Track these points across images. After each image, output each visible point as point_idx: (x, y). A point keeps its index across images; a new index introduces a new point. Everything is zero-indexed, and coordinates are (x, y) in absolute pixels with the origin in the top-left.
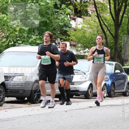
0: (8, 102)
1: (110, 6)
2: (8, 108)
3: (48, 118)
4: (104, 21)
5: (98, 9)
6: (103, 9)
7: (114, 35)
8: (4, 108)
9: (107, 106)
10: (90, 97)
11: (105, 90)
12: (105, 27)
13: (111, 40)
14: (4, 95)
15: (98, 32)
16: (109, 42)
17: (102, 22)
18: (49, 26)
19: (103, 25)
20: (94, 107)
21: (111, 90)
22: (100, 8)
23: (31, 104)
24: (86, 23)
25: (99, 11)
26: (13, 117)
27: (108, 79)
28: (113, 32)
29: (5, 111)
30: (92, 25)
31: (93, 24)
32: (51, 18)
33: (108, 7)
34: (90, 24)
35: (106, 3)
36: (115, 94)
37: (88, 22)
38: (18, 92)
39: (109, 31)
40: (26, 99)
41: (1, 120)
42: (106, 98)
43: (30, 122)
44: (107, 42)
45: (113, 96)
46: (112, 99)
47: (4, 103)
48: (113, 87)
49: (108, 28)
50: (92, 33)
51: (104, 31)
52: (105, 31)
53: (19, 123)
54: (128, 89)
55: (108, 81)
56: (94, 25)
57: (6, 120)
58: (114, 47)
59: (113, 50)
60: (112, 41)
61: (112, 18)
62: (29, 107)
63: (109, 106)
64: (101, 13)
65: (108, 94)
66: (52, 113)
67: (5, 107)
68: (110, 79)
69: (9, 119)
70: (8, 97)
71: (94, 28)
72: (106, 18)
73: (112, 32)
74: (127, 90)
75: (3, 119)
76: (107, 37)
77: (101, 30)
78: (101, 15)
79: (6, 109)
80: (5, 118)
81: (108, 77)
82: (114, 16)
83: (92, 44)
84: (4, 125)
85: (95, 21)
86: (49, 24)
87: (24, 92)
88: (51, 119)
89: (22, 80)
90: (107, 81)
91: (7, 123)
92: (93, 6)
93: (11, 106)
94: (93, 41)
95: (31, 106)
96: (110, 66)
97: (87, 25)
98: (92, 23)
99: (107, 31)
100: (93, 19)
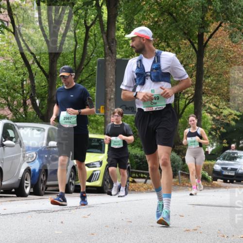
5: (15, 19)
7: (47, 71)
9: (31, 213)
11: (26, 180)
12: (30, 55)
15: (15, 65)
16: (36, 84)
20: (5, 215)
21: (40, 180)
28: (46, 67)
30: (4, 50)
31: (5, 48)
36: (46, 188)
39: (38, 63)
42: (29, 196)
44: (32, 85)
45: (43, 192)
46: (41, 199)
48: (44, 175)
49: (35, 57)
50: (4, 66)
51: (28, 62)
52: (30, 62)
54: (73, 179)
56: (8, 51)
58: (47, 95)
59: (46, 101)
60: (43, 84)
63: (33, 212)
65: (32, 189)
71: (9, 55)
73: (43, 66)
74: (71, 181)
76: (34, 74)
77: (22, 60)
83: (4, 88)
85: (9, 41)
92: (6, 12)
94: (4, 81)
98: (5, 46)
99: (33, 63)
100: (6, 37)
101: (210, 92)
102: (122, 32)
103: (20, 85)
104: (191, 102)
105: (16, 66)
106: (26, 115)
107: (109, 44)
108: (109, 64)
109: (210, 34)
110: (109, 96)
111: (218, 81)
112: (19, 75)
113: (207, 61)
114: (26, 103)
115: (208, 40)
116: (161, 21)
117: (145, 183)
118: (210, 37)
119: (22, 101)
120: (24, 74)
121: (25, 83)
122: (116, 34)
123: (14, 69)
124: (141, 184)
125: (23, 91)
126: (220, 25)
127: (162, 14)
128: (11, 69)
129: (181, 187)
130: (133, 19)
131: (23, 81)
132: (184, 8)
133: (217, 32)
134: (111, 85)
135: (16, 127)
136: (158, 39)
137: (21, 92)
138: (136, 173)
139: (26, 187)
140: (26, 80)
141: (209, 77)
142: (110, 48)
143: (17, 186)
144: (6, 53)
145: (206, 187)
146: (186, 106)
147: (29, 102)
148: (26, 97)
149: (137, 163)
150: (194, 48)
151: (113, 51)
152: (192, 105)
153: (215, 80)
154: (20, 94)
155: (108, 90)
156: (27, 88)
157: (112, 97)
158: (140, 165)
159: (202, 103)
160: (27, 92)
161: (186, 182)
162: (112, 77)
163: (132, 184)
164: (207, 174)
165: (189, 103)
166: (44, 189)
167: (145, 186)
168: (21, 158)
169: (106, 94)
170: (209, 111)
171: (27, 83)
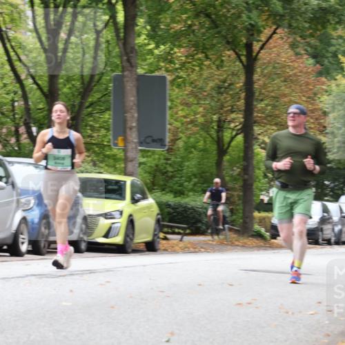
1: (33, 11)
4: (19, 51)
6: (15, 19)
7: (46, 90)
9: (29, 278)
11: (22, 234)
12: (23, 67)
13: (39, 103)
15: (2, 81)
16: (32, 106)
17: (12, 54)
19: (16, 60)
21: (41, 235)
22: (6, 17)
25: (5, 24)
27: (32, 208)
28: (43, 83)
35: (23, 3)
36: (49, 245)
39: (33, 78)
42: (26, 255)
44: (27, 108)
45: (44, 251)
46: (42, 259)
48: (45, 228)
51: (20, 77)
52: (23, 77)
54: (84, 234)
55: (33, 211)
60: (41, 106)
63: (33, 277)
64: (10, 29)
65: (30, 246)
68: (37, 206)
73: (40, 82)
74: (81, 236)
76: (28, 93)
77: (11, 74)
78: (11, 33)
81: (30, 200)
90: (30, 210)
96: (38, 170)
99: (27, 78)
101: (265, 121)
102: (145, 39)
103: (10, 107)
104: (239, 134)
105: (4, 82)
106: (19, 148)
107: (127, 54)
108: (127, 81)
109: (261, 43)
110: (129, 124)
111: (274, 107)
112: (7, 94)
113: (259, 80)
114: (18, 131)
115: (259, 52)
116: (195, 25)
117: (181, 240)
118: (262, 48)
119: (13, 129)
120: (15, 93)
121: (16, 104)
122: (137, 42)
123: (2, 85)
124: (175, 242)
125: (14, 115)
126: (274, 33)
127: (197, 15)
129: (229, 247)
130: (159, 22)
131: (13, 101)
132: (226, 8)
133: (271, 41)
134: (131, 109)
135: (6, 163)
136: (193, 49)
137: (11, 117)
138: (168, 227)
139: (23, 243)
140: (17, 101)
141: (262, 100)
142: (128, 61)
143: (10, 241)
145: (263, 247)
146: (233, 138)
147: (22, 130)
148: (18, 124)
149: (169, 213)
150: (241, 61)
151: (133, 64)
152: (240, 138)
153: (270, 105)
154: (11, 119)
155: (128, 115)
156: (20, 112)
157: (134, 124)
158: (175, 216)
159: (253, 135)
160: (20, 116)
161: (236, 241)
162: (132, 99)
163: (164, 242)
164: (263, 230)
165: (237, 134)
166: (47, 245)
167: (181, 245)
168: (14, 205)
169: (125, 121)
170: (263, 146)
171: (19, 104)
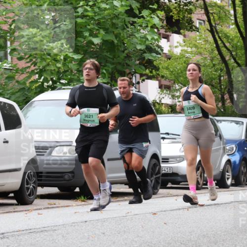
0: (43, 197)
1: (235, 11)
2: (42, 207)
3: (120, 226)
4: (225, 40)
5: (212, 18)
6: (222, 17)
8: (35, 208)
9: (233, 203)
10: (200, 186)
11: (228, 172)
12: (227, 51)
14: (34, 183)
15: (212, 62)
17: (219, 42)
18: (118, 49)
19: (222, 47)
20: (209, 205)
21: (241, 173)
22: (216, 15)
23: (87, 199)
24: (190, 44)
25: (214, 21)
26: (53, 225)
27: (235, 152)
28: (242, 62)
29: (39, 214)
30: (202, 48)
31: (202, 46)
32: (122, 35)
33: (232, 12)
34: (196, 46)
35: (227, 5)
37: (194, 42)
38: (62, 177)
39: (235, 59)
40: (77, 190)
41: (31, 231)
42: (231, 187)
43: (86, 235)
44: (230, 81)
45: (244, 183)
46: (242, 190)
47: (36, 198)
48: (244, 168)
49: (231, 53)
50: (202, 63)
51: (225, 58)
52: (227, 58)
53: (66, 236)
55: (235, 155)
56: (205, 49)
57: (40, 230)
61: (239, 34)
62: (83, 205)
63: (236, 203)
64: (218, 24)
65: (233, 181)
66: (128, 217)
67: (38, 205)
68: (238, 152)
69: (46, 229)
70: (42, 186)
71: (206, 53)
72: (228, 35)
73: (239, 62)
75: (35, 229)
76: (231, 70)
77: (219, 57)
78: (219, 28)
79: (40, 209)
80: (38, 227)
81: (233, 147)
82: (242, 30)
84: (37, 241)
85: (206, 39)
86: (119, 47)
87: (73, 177)
88: (125, 229)
89: (68, 155)
90: (233, 154)
91: (42, 236)
92: (203, 11)
93: (49, 204)
95: (87, 204)
96: (238, 125)
97: (191, 48)
98: (202, 44)
99: (230, 59)
100: (203, 36)
103: (218, 81)
105: (214, 63)
106: (224, 110)
112: (216, 71)
114: (224, 98)
119: (220, 96)
120: (221, 70)
121: (222, 78)
123: (212, 65)
125: (221, 86)
128: (209, 66)
131: (220, 76)
135: (216, 121)
137: (219, 88)
139: (228, 179)
140: (223, 76)
143: (219, 178)
144: (204, 51)
147: (226, 96)
148: (224, 92)
154: (218, 89)
156: (225, 84)
160: (225, 87)
166: (245, 180)
168: (222, 151)
171: (224, 78)
